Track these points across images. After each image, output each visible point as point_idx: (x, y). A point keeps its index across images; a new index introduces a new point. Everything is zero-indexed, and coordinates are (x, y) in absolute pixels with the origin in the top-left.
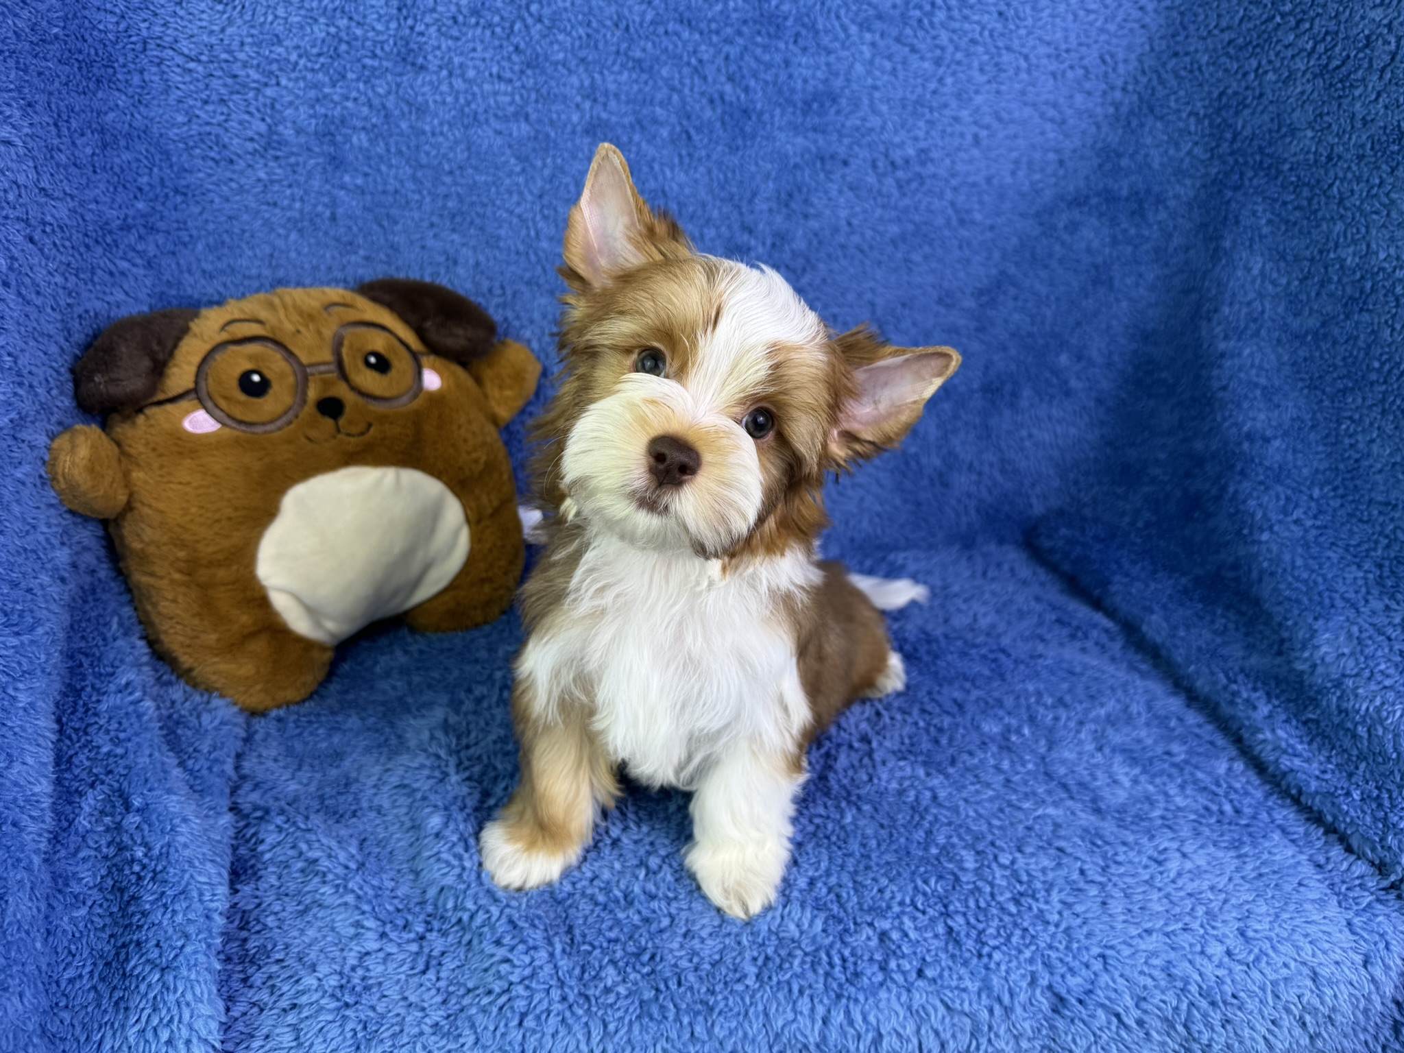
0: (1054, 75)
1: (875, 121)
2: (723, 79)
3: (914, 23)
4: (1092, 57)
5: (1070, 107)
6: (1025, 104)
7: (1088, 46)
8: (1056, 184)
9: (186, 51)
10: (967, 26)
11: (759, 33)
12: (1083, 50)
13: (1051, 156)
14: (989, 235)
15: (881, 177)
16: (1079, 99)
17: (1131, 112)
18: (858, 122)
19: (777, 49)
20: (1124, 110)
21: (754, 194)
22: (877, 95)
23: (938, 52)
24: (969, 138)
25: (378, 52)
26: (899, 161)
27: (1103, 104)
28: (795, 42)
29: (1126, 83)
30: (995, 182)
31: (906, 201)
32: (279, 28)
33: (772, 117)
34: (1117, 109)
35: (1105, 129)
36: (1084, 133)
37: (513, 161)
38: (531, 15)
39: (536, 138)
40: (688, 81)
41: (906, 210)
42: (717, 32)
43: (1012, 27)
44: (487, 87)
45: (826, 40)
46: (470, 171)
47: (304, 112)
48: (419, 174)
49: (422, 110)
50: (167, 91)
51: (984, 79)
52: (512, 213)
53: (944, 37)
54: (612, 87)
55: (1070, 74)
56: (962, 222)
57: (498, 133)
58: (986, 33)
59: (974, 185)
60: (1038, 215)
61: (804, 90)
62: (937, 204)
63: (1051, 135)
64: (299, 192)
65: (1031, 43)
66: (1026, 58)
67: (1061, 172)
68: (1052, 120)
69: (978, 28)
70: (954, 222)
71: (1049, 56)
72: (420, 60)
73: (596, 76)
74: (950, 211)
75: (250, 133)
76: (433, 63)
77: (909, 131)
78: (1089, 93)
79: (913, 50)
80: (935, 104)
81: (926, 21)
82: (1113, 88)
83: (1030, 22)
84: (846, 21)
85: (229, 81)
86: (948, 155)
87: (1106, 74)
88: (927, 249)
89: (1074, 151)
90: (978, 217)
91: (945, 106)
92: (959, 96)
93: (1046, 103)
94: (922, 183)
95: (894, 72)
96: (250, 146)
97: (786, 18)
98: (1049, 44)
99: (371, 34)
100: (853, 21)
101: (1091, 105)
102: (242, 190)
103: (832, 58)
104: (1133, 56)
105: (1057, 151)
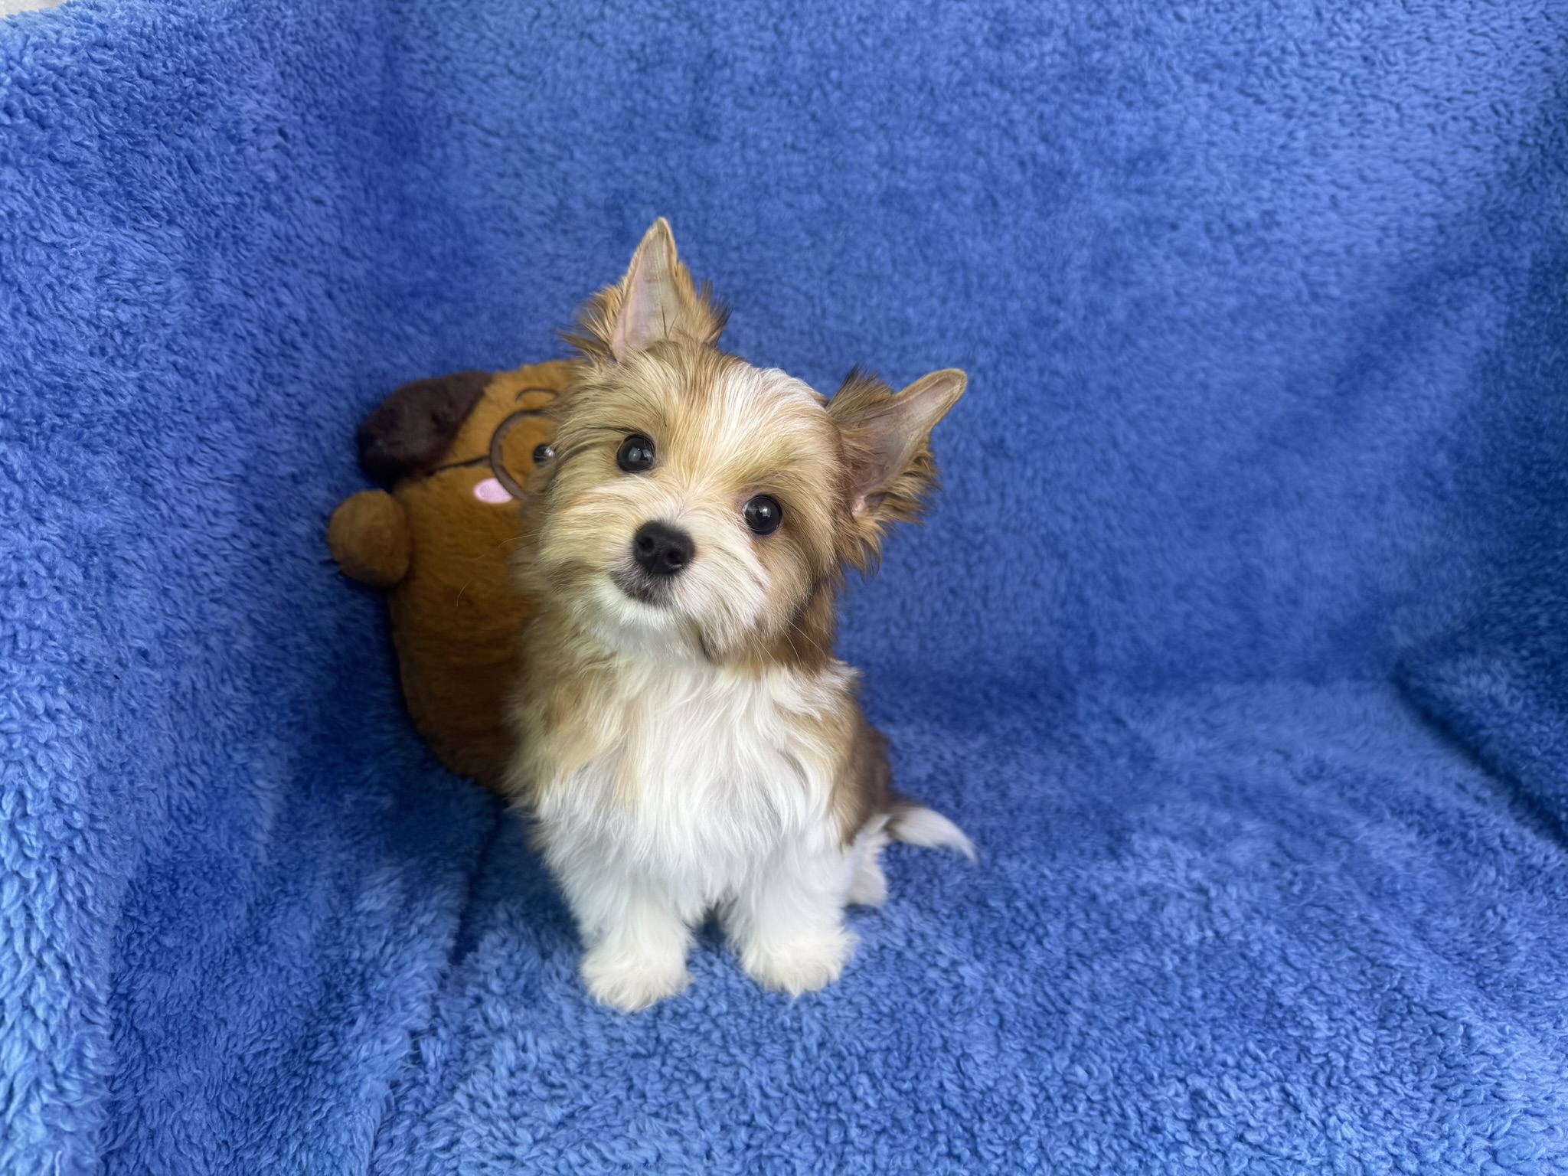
0: (1432, 127)
1: (1211, 181)
2: (1035, 139)
3: (1261, 72)
4: (1480, 107)
5: (1453, 164)
6: (1396, 161)
7: (1476, 93)
8: (1434, 254)
9: (487, 126)
10: (1323, 73)
11: (1078, 89)
12: (1469, 98)
13: (1428, 222)
14: (1349, 313)
15: (1217, 241)
16: (1464, 156)
17: (1532, 168)
18: (1191, 182)
19: (1098, 106)
20: (1523, 166)
21: (1066, 262)
22: (1214, 151)
23: (1288, 103)
24: (1325, 199)
25: (673, 124)
26: (1239, 225)
27: (1494, 162)
28: (1119, 97)
29: (1524, 135)
30: (1357, 251)
31: (1246, 271)
32: (577, 103)
33: (1090, 178)
34: (1512, 165)
35: (1496, 190)
36: (1469, 193)
37: (802, 235)
38: (830, 81)
39: (828, 211)
40: (996, 144)
41: (1246, 281)
42: (1031, 90)
43: (1381, 73)
44: (780, 158)
45: (1154, 92)
46: (758, 246)
47: (594, 187)
48: (706, 249)
49: (711, 183)
50: (466, 164)
51: (1346, 131)
52: (797, 290)
53: (1296, 85)
54: (913, 153)
55: (1452, 127)
56: (1315, 297)
57: (790, 206)
58: (1347, 80)
59: (1331, 254)
60: (1412, 288)
61: (1129, 149)
62: (1284, 275)
63: (1428, 198)
64: (583, 266)
65: (1405, 90)
66: (1398, 108)
67: (1441, 240)
68: (1430, 180)
69: (1337, 75)
70: (1306, 297)
71: (1426, 106)
72: (714, 132)
73: (897, 143)
74: (1301, 284)
75: (541, 206)
76: (726, 134)
77: (1251, 190)
78: (1477, 149)
79: (1259, 101)
80: (1282, 161)
81: (1274, 68)
82: (1507, 142)
83: (1402, 67)
84: (1179, 71)
85: (526, 155)
86: (1299, 219)
87: (1498, 127)
88: (1272, 326)
89: (1458, 215)
90: (1335, 292)
91: (1296, 162)
92: (1313, 152)
93: (1422, 160)
94: (1267, 250)
95: (1235, 127)
96: (539, 219)
97: (1109, 72)
98: (1426, 91)
99: (667, 107)
100: (1187, 71)
101: (1479, 163)
102: (529, 263)
103: (1161, 113)
104: (1534, 105)
105: (1434, 216)
